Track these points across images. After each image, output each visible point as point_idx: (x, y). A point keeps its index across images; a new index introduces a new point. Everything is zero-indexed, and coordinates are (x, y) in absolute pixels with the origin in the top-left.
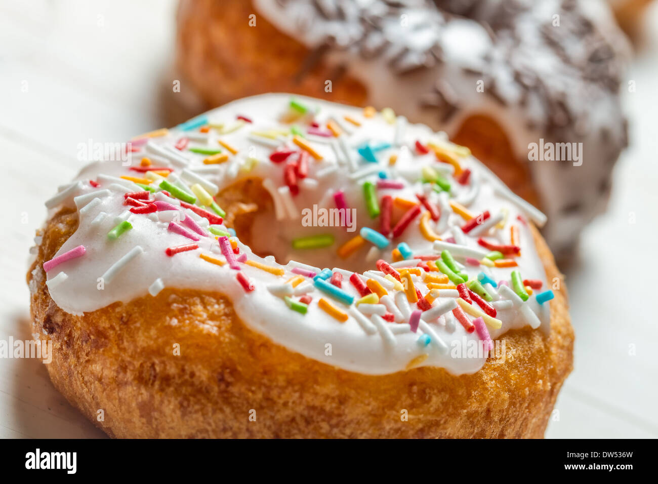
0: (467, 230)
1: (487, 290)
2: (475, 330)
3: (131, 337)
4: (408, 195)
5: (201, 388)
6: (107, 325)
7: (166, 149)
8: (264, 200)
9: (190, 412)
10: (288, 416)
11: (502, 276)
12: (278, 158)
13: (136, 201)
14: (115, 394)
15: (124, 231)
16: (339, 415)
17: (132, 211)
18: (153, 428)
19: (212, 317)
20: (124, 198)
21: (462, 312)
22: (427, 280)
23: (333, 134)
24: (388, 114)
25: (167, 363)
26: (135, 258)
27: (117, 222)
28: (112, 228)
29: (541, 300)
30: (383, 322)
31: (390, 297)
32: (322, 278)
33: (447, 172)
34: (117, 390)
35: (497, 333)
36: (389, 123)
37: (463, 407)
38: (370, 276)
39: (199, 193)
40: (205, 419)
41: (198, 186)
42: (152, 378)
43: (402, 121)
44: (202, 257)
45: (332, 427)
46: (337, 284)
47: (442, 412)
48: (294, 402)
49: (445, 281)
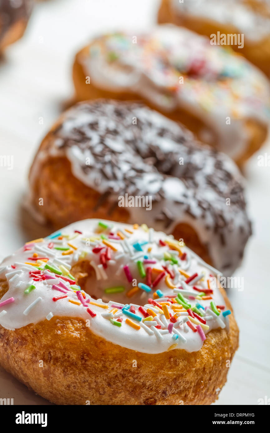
0: (187, 282)
1: (200, 311)
2: (197, 331)
3: (39, 340)
4: (158, 266)
5: (73, 363)
6: (27, 334)
7: (43, 248)
8: (91, 271)
9: (68, 374)
10: (114, 374)
11: (206, 304)
12: (96, 251)
13: (36, 275)
14: (31, 366)
15: (32, 290)
16: (138, 373)
17: (34, 280)
18: (50, 382)
19: (77, 329)
20: (29, 274)
21: (191, 323)
22: (173, 308)
23: (121, 238)
24: (144, 227)
25: (56, 351)
26: (38, 303)
27: (28, 286)
28: (26, 289)
29: (225, 315)
30: (156, 329)
31: (158, 316)
32: (126, 309)
33: (175, 254)
34: (32, 365)
35: (207, 332)
36: (146, 231)
37: (193, 367)
38: (147, 307)
39: (63, 270)
40: (75, 377)
41: (62, 266)
42: (49, 359)
43: (152, 230)
44: (70, 301)
45: (134, 379)
46: (133, 311)
47: (184, 370)
48: (116, 368)
49: (181, 308)
